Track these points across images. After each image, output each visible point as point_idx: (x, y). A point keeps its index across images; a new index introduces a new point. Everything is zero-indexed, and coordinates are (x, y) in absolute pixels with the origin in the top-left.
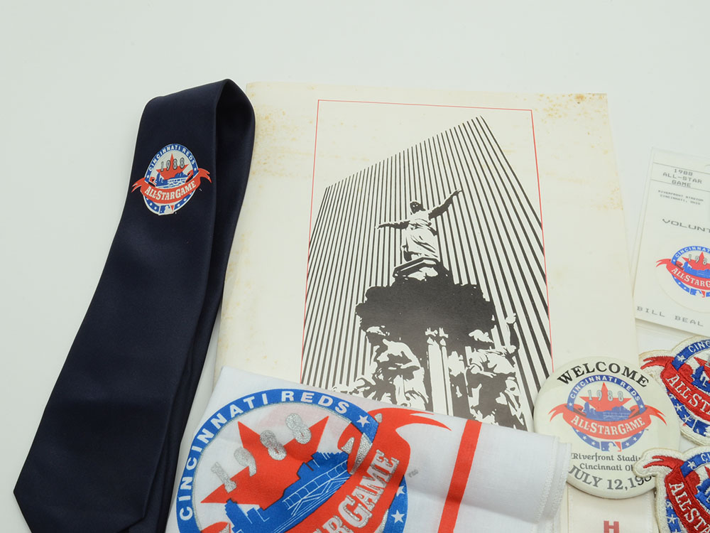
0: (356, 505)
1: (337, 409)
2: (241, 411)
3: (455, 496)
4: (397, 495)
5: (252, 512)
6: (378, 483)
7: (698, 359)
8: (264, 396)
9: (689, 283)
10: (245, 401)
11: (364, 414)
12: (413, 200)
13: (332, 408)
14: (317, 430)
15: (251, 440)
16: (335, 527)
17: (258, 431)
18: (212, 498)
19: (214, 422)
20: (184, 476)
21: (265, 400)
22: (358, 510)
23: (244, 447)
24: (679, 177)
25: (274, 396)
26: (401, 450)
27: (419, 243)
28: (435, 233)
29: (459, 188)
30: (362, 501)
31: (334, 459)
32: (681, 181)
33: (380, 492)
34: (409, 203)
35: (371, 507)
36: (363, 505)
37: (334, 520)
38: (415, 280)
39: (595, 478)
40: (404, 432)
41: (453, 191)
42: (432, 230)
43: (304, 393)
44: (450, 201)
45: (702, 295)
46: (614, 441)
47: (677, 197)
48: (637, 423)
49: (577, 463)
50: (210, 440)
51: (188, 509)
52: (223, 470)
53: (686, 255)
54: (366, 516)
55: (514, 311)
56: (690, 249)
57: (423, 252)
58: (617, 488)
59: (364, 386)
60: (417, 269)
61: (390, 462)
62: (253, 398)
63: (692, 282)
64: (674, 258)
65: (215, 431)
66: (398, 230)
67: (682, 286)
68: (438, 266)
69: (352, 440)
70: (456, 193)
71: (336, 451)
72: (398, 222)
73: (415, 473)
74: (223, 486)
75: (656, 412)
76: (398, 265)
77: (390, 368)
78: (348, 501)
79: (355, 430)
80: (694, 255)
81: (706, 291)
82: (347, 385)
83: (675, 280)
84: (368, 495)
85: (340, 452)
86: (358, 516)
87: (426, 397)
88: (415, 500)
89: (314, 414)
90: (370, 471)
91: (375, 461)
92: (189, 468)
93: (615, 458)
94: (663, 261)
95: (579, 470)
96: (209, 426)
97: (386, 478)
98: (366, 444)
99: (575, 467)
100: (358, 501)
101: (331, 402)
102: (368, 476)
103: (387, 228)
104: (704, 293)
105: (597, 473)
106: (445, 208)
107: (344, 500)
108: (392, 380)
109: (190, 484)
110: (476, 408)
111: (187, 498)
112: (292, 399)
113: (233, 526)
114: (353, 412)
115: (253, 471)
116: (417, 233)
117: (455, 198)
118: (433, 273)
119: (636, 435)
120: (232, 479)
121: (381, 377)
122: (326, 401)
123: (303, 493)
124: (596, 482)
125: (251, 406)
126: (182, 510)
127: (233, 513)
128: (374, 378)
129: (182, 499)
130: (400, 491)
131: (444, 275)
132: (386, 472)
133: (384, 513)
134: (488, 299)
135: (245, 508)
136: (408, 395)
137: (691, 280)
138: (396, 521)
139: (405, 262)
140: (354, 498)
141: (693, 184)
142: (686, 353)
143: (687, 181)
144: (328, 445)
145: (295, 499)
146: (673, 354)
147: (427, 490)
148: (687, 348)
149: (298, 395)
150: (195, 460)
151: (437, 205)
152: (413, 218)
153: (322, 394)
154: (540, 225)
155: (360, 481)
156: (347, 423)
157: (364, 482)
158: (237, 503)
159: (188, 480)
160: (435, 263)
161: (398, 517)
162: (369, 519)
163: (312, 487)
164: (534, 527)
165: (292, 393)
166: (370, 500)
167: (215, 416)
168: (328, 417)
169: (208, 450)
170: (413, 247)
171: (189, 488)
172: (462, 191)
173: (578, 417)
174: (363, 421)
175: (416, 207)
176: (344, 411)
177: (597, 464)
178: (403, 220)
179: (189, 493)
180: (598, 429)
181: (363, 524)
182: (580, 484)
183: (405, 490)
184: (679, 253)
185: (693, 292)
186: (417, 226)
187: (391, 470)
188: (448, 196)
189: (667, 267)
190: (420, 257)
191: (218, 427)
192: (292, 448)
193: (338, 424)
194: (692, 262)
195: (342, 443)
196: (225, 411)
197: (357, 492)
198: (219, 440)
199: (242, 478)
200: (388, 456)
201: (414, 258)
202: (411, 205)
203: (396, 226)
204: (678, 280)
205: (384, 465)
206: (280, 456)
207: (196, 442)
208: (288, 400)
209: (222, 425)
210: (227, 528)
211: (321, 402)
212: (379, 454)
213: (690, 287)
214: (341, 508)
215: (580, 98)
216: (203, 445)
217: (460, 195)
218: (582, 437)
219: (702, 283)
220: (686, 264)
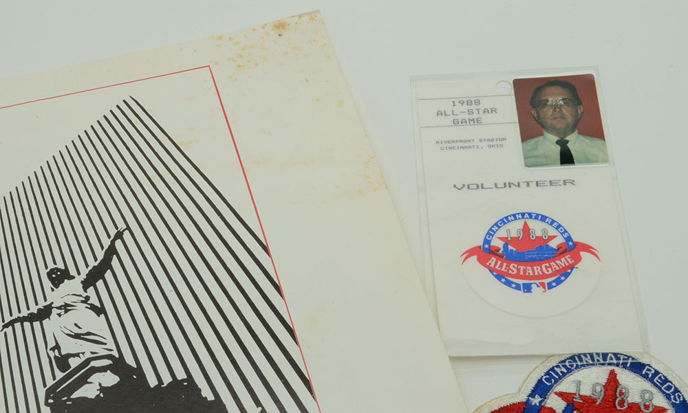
7: (561, 394)
9: (518, 276)
12: (51, 266)
24: (461, 111)
27: (77, 336)
28: (100, 310)
29: (122, 226)
32: (467, 117)
34: (44, 273)
38: (84, 399)
41: (113, 232)
42: (93, 307)
44: (112, 251)
45: (541, 289)
47: (466, 144)
53: (502, 232)
55: (258, 403)
56: (504, 221)
57: (87, 348)
60: (83, 380)
63: (522, 273)
64: (486, 241)
66: (37, 324)
67: (508, 284)
68: (118, 365)
70: (119, 235)
72: (34, 309)
76: (50, 382)
80: (514, 229)
81: (546, 281)
83: (496, 276)
94: (471, 252)
103: (18, 326)
104: (543, 285)
106: (105, 265)
116: (68, 320)
117: (118, 243)
118: (110, 379)
131: (129, 374)
134: (211, 397)
137: (519, 270)
139: (60, 375)
141: (486, 118)
142: (541, 389)
143: (475, 116)
146: (523, 398)
148: (540, 381)
151: (92, 264)
152: (57, 297)
154: (266, 249)
160: (108, 362)
170: (69, 346)
172: (128, 228)
175: (59, 276)
178: (42, 304)
184: (491, 233)
185: (527, 288)
186: (66, 308)
188: (107, 243)
189: (479, 260)
190: (83, 358)
194: (514, 241)
201: (74, 363)
202: (49, 274)
203: (31, 318)
204: (499, 276)
213: (521, 282)
215: (280, 26)
217: (126, 235)
219: (537, 270)
220: (505, 246)
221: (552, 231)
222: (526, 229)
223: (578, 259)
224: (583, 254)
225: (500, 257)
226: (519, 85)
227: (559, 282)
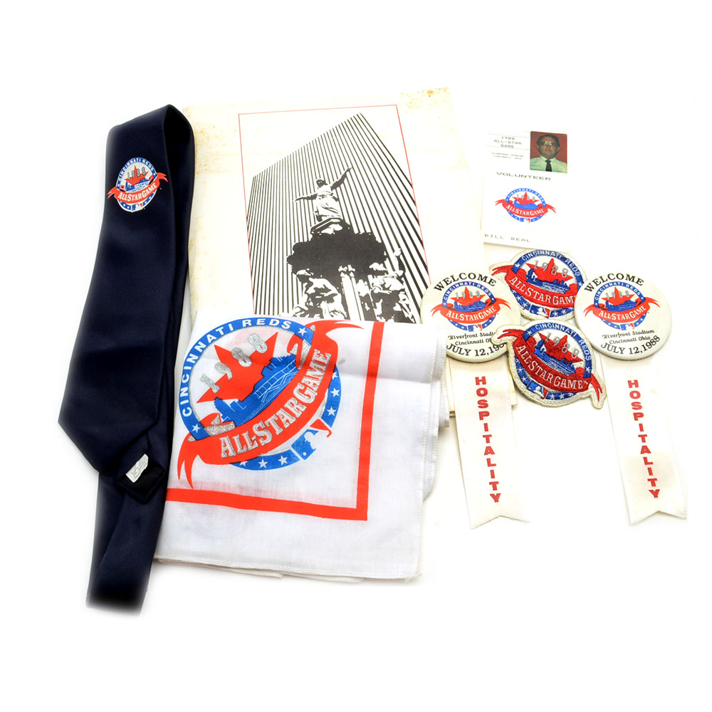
0: (305, 389)
1: (283, 326)
2: (215, 338)
3: (372, 373)
4: (333, 378)
5: (233, 404)
6: (318, 373)
7: (528, 265)
8: (230, 326)
9: (519, 214)
10: (217, 330)
11: (302, 327)
12: (318, 178)
13: (279, 326)
14: (271, 342)
15: (225, 357)
16: (293, 405)
17: (230, 349)
18: (204, 399)
19: (197, 348)
20: (181, 388)
21: (231, 329)
22: (307, 392)
23: (222, 362)
24: (505, 142)
25: (237, 325)
26: (331, 347)
27: (326, 208)
28: (337, 200)
29: (350, 166)
30: (309, 385)
31: (285, 360)
32: (508, 144)
33: (320, 378)
34: (315, 181)
35: (316, 389)
36: (310, 388)
37: (292, 400)
38: (326, 235)
39: (466, 350)
40: (331, 335)
41: (346, 168)
42: (334, 198)
43: (259, 320)
44: (344, 176)
46: (476, 324)
47: (505, 156)
48: (490, 310)
49: (453, 342)
50: (196, 361)
51: (188, 408)
52: (209, 379)
53: (515, 195)
54: (313, 395)
55: (399, 247)
56: (517, 191)
57: (330, 214)
58: (482, 355)
59: (300, 312)
60: (327, 226)
61: (325, 356)
62: (222, 328)
63: (521, 213)
64: (507, 198)
65: (199, 354)
66: (310, 201)
67: (514, 217)
68: (342, 223)
69: (296, 345)
70: (349, 170)
71: (286, 354)
72: (309, 195)
73: (343, 361)
74: (211, 389)
75: (503, 302)
76: (313, 225)
77: (317, 297)
78: (299, 387)
79: (297, 338)
80: (521, 195)
81: (531, 218)
82: (288, 312)
83: (509, 213)
84: (312, 381)
85: (289, 355)
86: (308, 395)
87: (345, 313)
88: (345, 380)
89: (267, 333)
90: (312, 365)
91: (315, 357)
92: (184, 382)
93: (479, 335)
94: (500, 201)
95: (455, 347)
96: (194, 351)
97: (324, 368)
98: (306, 347)
99: (452, 345)
100: (306, 386)
101: (278, 322)
102: (311, 369)
103: (302, 200)
104: (529, 220)
105: (467, 346)
106: (341, 181)
107: (296, 386)
108: (319, 305)
109: (187, 392)
110: (380, 316)
111: (187, 401)
112: (250, 324)
113: (221, 415)
114: (294, 327)
115: (230, 376)
116: (323, 201)
117: (348, 173)
118: (339, 228)
119: (491, 318)
120: (216, 384)
121: (311, 304)
122: (274, 322)
123: (267, 386)
124: (467, 353)
125: (222, 333)
126: (184, 411)
127: (220, 406)
128: (306, 305)
129: (182, 403)
130: (334, 375)
131: (347, 228)
132: (323, 364)
133: (325, 391)
134: (380, 241)
135: (228, 402)
136: (332, 314)
137: (519, 212)
138: (334, 395)
139: (318, 223)
140: (304, 384)
141: (515, 145)
142: (521, 261)
143: (511, 144)
144: (280, 351)
145: (263, 390)
146: (512, 264)
147: (352, 372)
148: (521, 258)
149: (254, 322)
150: (187, 375)
151: (336, 180)
152: (320, 191)
153: (271, 319)
154: (411, 185)
155: (306, 373)
156: (291, 334)
157: (309, 373)
158: (221, 399)
159: (185, 389)
160: (339, 221)
161: (335, 392)
162: (316, 397)
163: (273, 380)
164: (428, 386)
165: (250, 321)
166: (314, 384)
167: (197, 344)
168: (277, 333)
169: (195, 367)
170: (322, 212)
171: (187, 394)
172: (353, 168)
173: (450, 312)
174: (302, 331)
175: (321, 183)
176: (288, 327)
177: (466, 341)
178: (313, 194)
179: (187, 398)
180: (465, 318)
181: (312, 400)
182: (457, 355)
183: (338, 375)
184: (510, 195)
185: (522, 220)
186: (323, 196)
187: (326, 362)
188: (343, 172)
189: (503, 205)
190: (328, 218)
191: (201, 351)
192: (255, 357)
193: (285, 337)
194: (520, 200)
195: (290, 348)
196: (204, 340)
197: (305, 380)
198: (202, 359)
199: (223, 382)
200: (323, 352)
201: (324, 219)
202: (317, 182)
203: (308, 198)
204: (511, 213)
205: (321, 359)
206: (248, 364)
207: (186, 364)
208: (247, 326)
209: (203, 349)
210: (218, 416)
211: (271, 323)
212: (317, 352)
213: (520, 217)
214: (295, 392)
215: (430, 92)
216: (192, 365)
217: (352, 170)
218: (454, 324)
219: (528, 213)
220: (515, 201)
221: (537, 198)
222: (526, 195)
223: (546, 211)
224: (549, 209)
225: (512, 205)
226: (533, 134)
227: (536, 219)
